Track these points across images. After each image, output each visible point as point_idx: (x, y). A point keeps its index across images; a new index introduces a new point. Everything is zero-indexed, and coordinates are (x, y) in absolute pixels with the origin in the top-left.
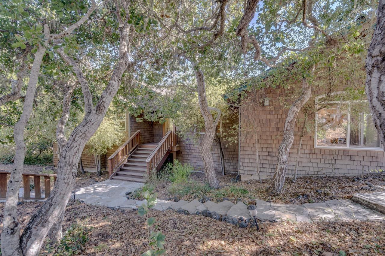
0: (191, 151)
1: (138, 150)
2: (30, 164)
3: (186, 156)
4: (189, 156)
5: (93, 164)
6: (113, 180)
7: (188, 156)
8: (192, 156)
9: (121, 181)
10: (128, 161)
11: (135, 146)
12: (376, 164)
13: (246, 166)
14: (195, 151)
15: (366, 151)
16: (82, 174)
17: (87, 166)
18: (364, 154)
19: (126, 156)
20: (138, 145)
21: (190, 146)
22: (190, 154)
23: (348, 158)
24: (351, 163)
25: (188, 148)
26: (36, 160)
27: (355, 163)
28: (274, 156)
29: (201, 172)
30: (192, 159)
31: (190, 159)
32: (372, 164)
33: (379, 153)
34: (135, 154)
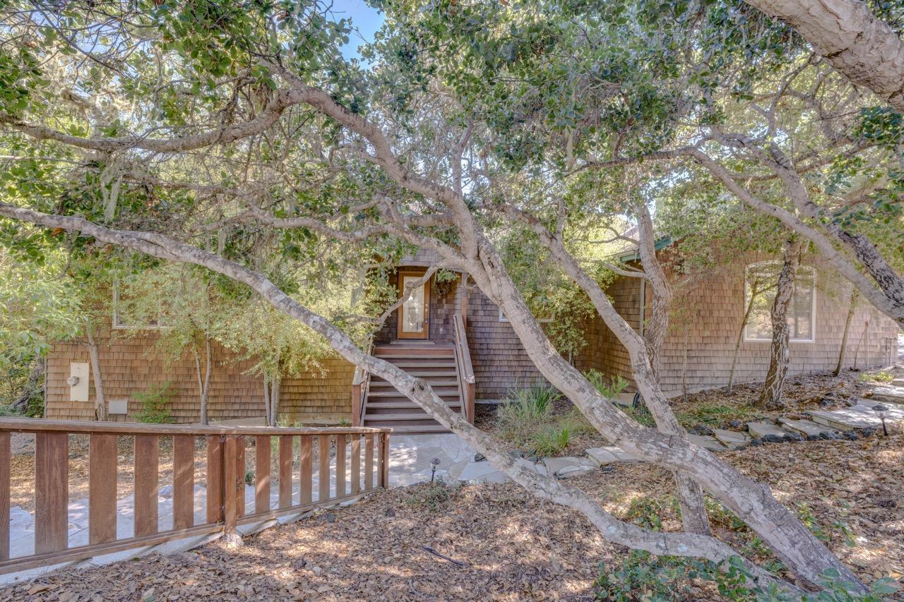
0: (490, 357)
4: (487, 369)
12: (806, 361)
14: (501, 358)
15: (797, 344)
21: (490, 347)
22: (488, 363)
25: (485, 352)
32: (802, 361)
33: (809, 345)
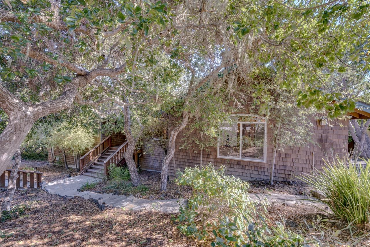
1: (108, 152)
2: (32, 160)
3: (146, 157)
5: (73, 161)
6: (82, 176)
7: (147, 158)
8: (151, 158)
9: (88, 177)
10: (98, 161)
11: (106, 148)
12: (260, 173)
13: (172, 170)
15: (253, 162)
16: (66, 169)
17: (71, 163)
18: (252, 164)
19: (97, 156)
20: (109, 147)
23: (241, 167)
24: (243, 171)
26: (38, 156)
27: (246, 171)
28: (191, 163)
29: (157, 171)
30: (151, 160)
31: (149, 160)
32: (257, 173)
33: (262, 164)
34: (106, 155)
